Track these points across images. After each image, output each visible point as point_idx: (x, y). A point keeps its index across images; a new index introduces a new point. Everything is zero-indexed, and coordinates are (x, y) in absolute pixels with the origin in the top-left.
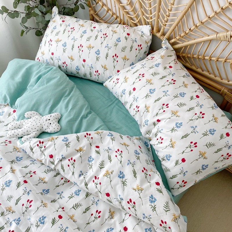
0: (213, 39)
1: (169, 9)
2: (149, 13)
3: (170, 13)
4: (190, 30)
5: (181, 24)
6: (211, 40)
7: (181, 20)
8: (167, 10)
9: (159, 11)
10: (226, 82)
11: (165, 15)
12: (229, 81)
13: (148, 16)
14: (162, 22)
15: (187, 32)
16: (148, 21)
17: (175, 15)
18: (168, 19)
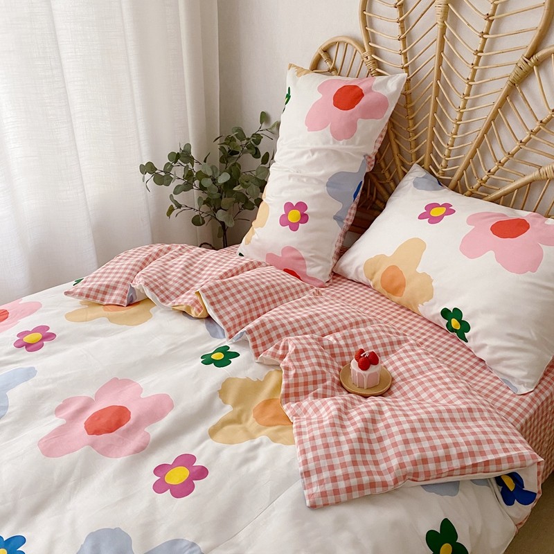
0: (534, 181)
1: (449, 143)
3: (450, 150)
4: (489, 172)
5: (472, 166)
6: (531, 183)
7: (472, 157)
8: (446, 146)
9: (431, 152)
11: (442, 154)
15: (484, 177)
17: (460, 152)
18: (447, 161)
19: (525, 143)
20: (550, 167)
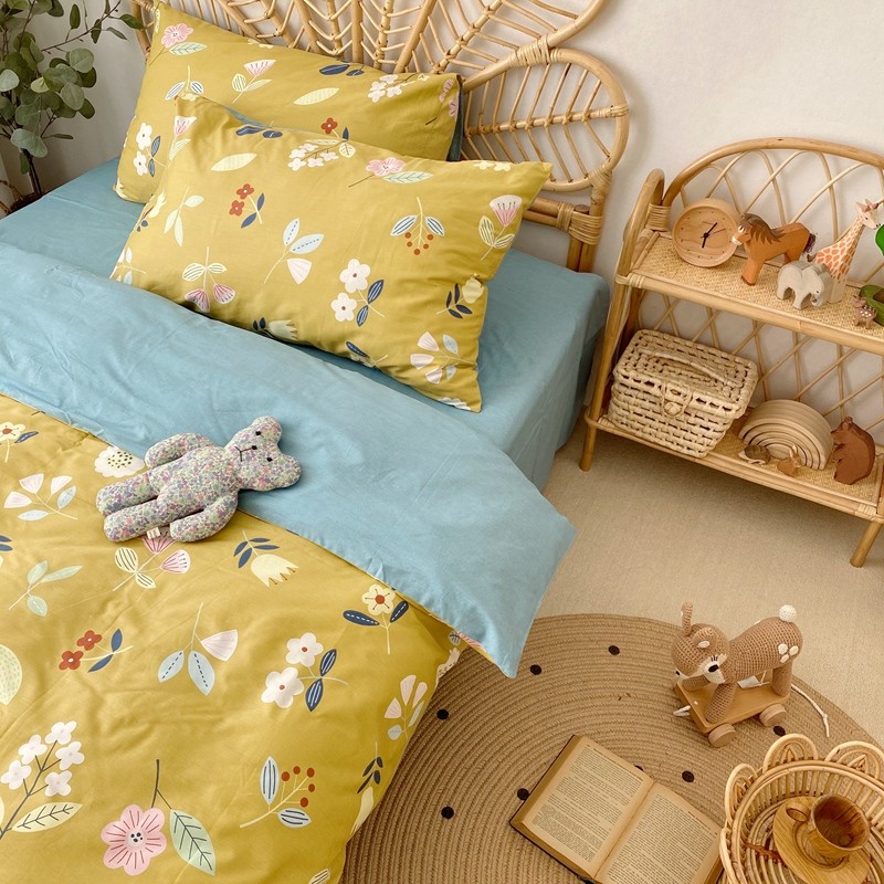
0: (509, 68)
1: (386, 6)
2: (334, 31)
3: (389, 18)
4: (449, 54)
5: (424, 44)
6: (507, 71)
7: (422, 31)
8: (382, 11)
9: (360, 19)
10: (563, 184)
11: (378, 24)
12: (571, 181)
13: (330, 38)
14: (373, 50)
15: (442, 63)
16: (334, 52)
17: (403, 21)
18: (386, 35)
19: (494, 11)
20: (530, 47)
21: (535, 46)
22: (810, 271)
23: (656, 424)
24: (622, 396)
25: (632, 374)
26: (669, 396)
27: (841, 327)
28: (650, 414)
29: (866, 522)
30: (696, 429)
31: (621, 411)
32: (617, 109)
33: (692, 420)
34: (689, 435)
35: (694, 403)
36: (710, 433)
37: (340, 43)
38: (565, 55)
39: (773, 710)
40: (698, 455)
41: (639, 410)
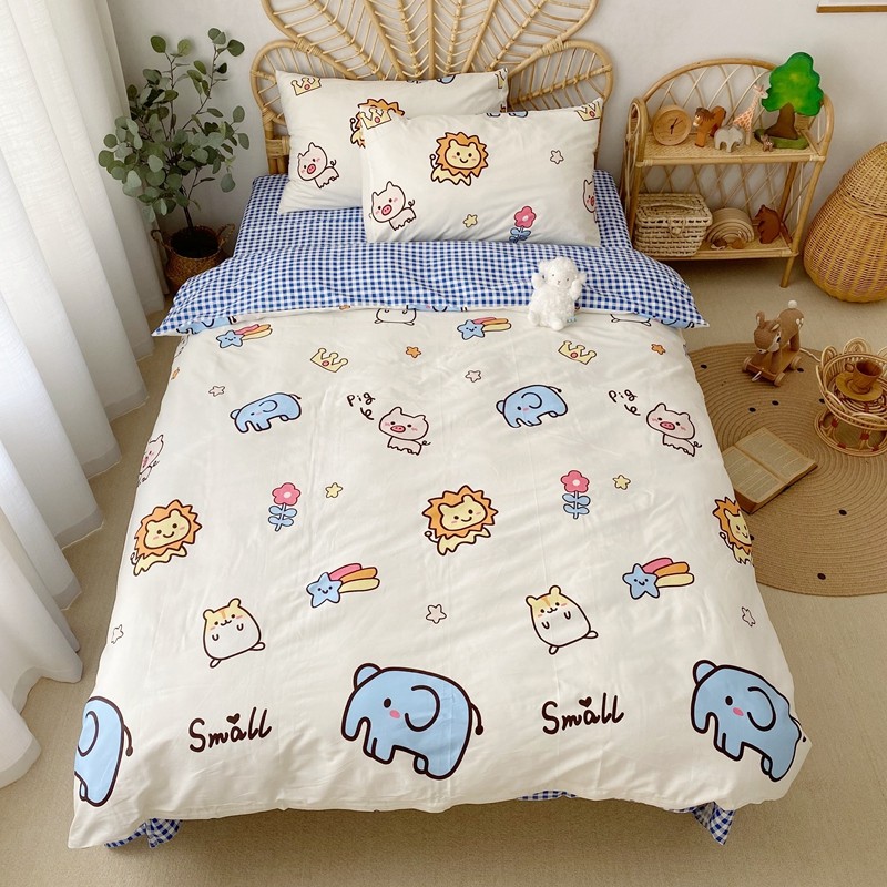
0: (537, 59)
7: (478, 49)
9: (435, 51)
14: (443, 67)
16: (416, 76)
19: (526, 28)
20: (549, 45)
21: (554, 42)
22: (733, 130)
23: (666, 245)
24: (645, 235)
25: (649, 219)
26: (673, 224)
27: (758, 154)
28: (662, 240)
29: (787, 259)
30: (690, 239)
31: (644, 245)
32: (606, 68)
33: (687, 235)
34: (686, 245)
35: (688, 224)
36: (698, 239)
37: (420, 69)
38: (574, 44)
39: (796, 359)
40: (692, 254)
41: (655, 240)
